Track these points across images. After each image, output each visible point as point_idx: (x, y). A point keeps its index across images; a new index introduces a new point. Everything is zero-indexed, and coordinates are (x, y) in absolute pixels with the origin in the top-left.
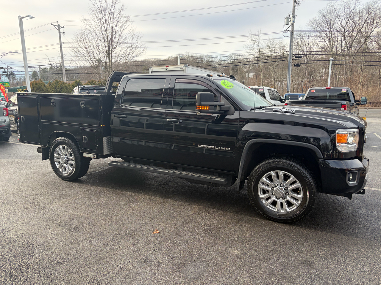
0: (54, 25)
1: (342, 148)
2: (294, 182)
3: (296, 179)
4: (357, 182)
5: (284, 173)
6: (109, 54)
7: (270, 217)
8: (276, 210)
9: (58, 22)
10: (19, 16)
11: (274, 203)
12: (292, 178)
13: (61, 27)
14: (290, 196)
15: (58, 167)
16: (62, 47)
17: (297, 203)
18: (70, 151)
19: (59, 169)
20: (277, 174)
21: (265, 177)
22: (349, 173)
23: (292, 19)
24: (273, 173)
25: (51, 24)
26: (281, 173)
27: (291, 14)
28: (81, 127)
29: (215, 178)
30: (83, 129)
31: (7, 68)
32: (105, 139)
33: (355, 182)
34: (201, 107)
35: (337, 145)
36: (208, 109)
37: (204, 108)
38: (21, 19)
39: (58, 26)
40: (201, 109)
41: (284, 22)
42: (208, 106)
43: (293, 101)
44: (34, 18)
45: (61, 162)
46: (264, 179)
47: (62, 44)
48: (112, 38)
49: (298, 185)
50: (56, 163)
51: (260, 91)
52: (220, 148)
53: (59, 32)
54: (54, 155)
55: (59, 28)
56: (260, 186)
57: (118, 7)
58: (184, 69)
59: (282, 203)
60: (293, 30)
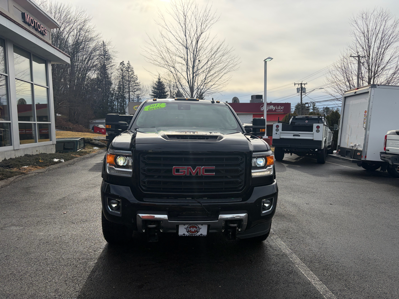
0: (353, 57)
4: (121, 213)
9: (358, 52)
13: (361, 57)
22: (110, 199)
25: (350, 57)
31: (310, 103)
35: (108, 165)
36: (110, 127)
37: (108, 126)
38: (266, 62)
39: (359, 56)
53: (359, 63)
55: (359, 59)
58: (369, 90)
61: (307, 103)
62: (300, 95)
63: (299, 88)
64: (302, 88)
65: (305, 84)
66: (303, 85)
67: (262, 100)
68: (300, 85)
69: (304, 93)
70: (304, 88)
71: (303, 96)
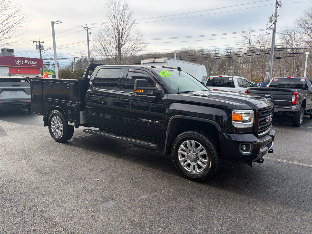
0: (84, 27)
1: (237, 125)
2: (202, 150)
3: (203, 147)
4: (250, 152)
5: (196, 142)
6: (119, 48)
7: (185, 176)
8: (190, 171)
9: (87, 25)
10: (52, 21)
11: (189, 165)
12: (201, 146)
13: (89, 29)
14: (200, 161)
15: (53, 131)
16: (89, 44)
17: (204, 166)
18: (60, 121)
19: (54, 133)
20: (191, 143)
21: (183, 145)
22: (243, 145)
23: (274, 18)
24: (188, 142)
25: (82, 27)
26: (193, 142)
27: (274, 14)
28: (67, 103)
29: (150, 144)
30: (68, 105)
31: (50, 59)
32: (81, 112)
33: (249, 152)
34: (137, 90)
35: (233, 122)
36: (143, 92)
37: (140, 91)
38: (53, 23)
39: (87, 28)
40: (137, 91)
41: (267, 21)
42: (143, 90)
43: (252, 88)
44: (62, 22)
45: (55, 129)
46: (182, 146)
47: (89, 42)
48: (122, 36)
49: (204, 152)
50: (52, 129)
51: (230, 79)
52: (154, 121)
53: (88, 33)
54: (51, 123)
55: (87, 29)
56: (180, 151)
57: (127, 12)
58: (167, 61)
59: (194, 165)
60: (275, 27)
61: (47, 59)
62: (39, 52)
63: (38, 46)
64: (40, 46)
65: (42, 43)
66: (41, 43)
67: (13, 54)
68: (38, 43)
69: (43, 51)
70: (42, 46)
71: (42, 53)
